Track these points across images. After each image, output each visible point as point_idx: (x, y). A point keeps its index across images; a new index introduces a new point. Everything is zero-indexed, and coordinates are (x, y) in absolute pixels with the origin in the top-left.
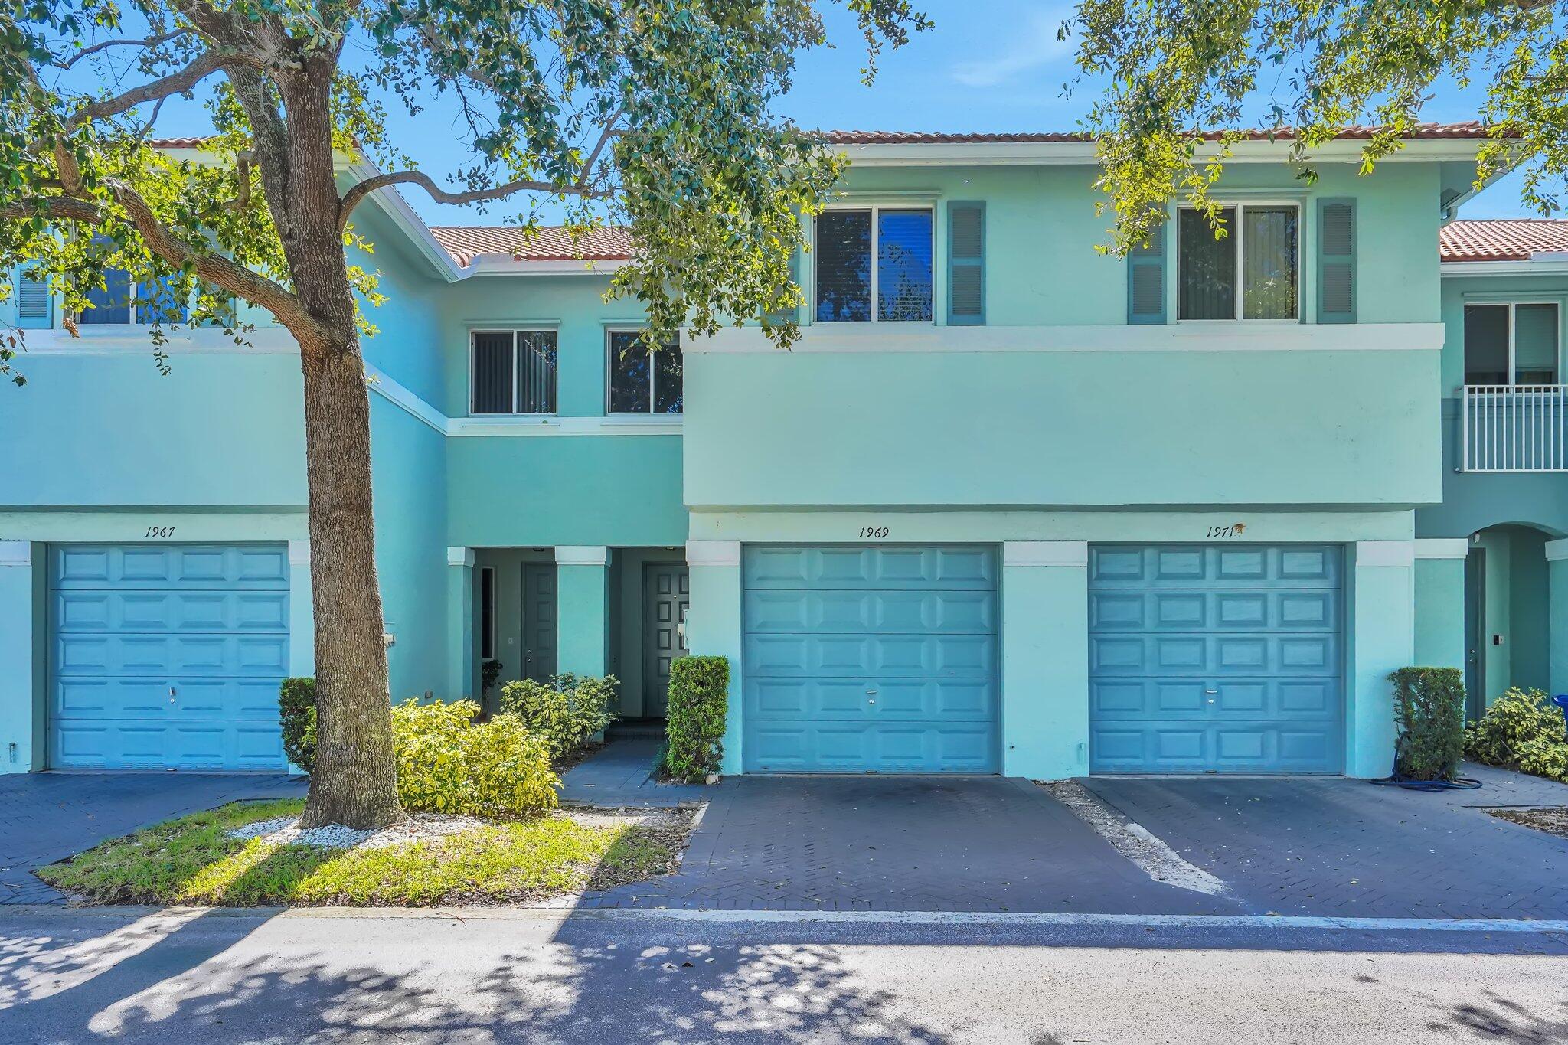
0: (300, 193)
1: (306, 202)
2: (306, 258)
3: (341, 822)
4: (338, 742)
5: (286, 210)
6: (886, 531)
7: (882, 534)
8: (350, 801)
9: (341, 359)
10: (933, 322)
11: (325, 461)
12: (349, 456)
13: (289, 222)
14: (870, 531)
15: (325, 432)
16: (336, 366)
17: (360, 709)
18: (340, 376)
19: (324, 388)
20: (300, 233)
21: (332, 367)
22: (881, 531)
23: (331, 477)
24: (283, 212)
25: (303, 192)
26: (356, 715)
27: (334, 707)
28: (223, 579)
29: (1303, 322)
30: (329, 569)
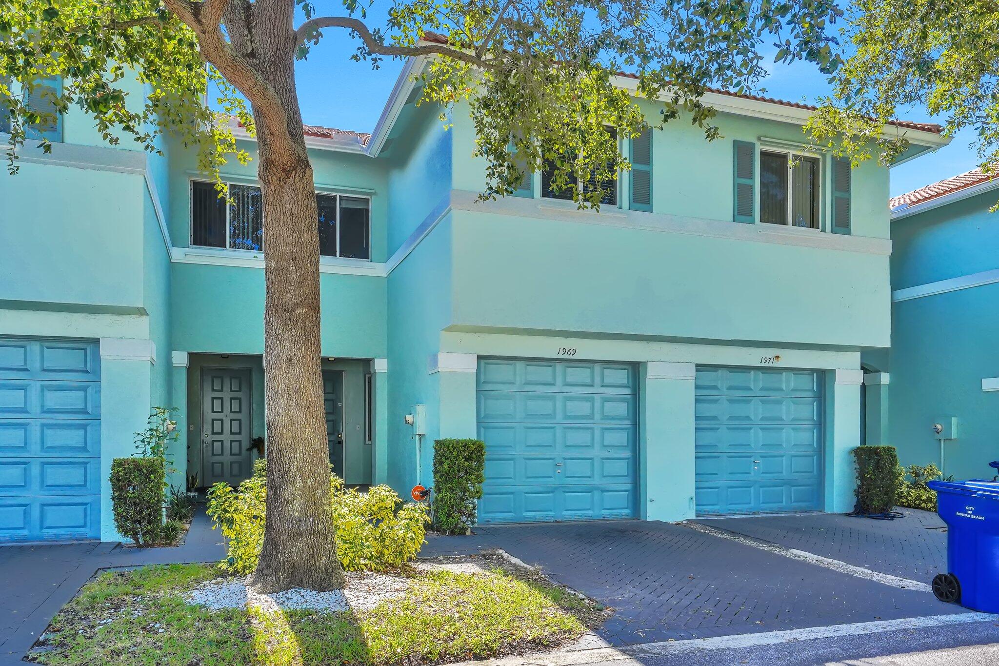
0: (270, 16)
1: (274, 26)
2: (271, 77)
3: (301, 585)
4: (296, 514)
5: (249, 30)
6: (574, 351)
7: (572, 353)
8: (311, 566)
9: (305, 173)
10: (618, 206)
11: (288, 263)
12: (311, 261)
13: (252, 42)
14: (564, 350)
15: (288, 237)
16: (301, 179)
17: (316, 485)
18: (304, 188)
19: (286, 198)
20: (265, 53)
21: (298, 179)
22: (571, 351)
23: (294, 277)
24: (246, 32)
25: (273, 16)
26: (314, 489)
27: (294, 483)
28: (27, 370)
29: (824, 231)
30: (290, 360)
